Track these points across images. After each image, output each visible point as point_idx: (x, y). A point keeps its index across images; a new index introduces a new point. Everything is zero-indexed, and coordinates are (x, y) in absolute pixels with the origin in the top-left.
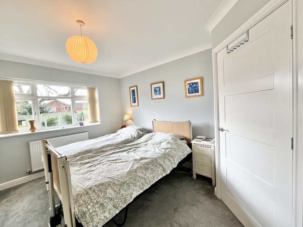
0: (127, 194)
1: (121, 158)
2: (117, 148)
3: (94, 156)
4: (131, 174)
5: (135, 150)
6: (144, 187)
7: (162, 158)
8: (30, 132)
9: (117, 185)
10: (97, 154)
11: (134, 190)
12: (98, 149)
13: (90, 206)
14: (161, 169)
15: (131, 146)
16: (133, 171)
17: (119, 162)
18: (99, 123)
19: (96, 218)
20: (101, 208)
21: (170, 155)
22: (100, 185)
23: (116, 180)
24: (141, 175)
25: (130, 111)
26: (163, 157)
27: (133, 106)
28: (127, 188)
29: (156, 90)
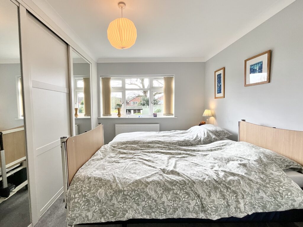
0: (119, 207)
1: (154, 161)
2: (166, 148)
3: (137, 149)
4: (137, 186)
5: (184, 157)
6: (153, 214)
7: (207, 185)
8: (117, 117)
9: (112, 189)
10: (141, 148)
11: (131, 207)
12: (146, 143)
13: (78, 195)
14: (197, 203)
15: (185, 150)
16: (143, 183)
17: (146, 165)
18: (173, 116)
19: (76, 211)
20: (87, 204)
21: (230, 189)
22: (98, 180)
23: (116, 183)
24: (152, 193)
25: (213, 104)
26: (211, 185)
27: (217, 98)
28: (121, 200)
29: (254, 70)
